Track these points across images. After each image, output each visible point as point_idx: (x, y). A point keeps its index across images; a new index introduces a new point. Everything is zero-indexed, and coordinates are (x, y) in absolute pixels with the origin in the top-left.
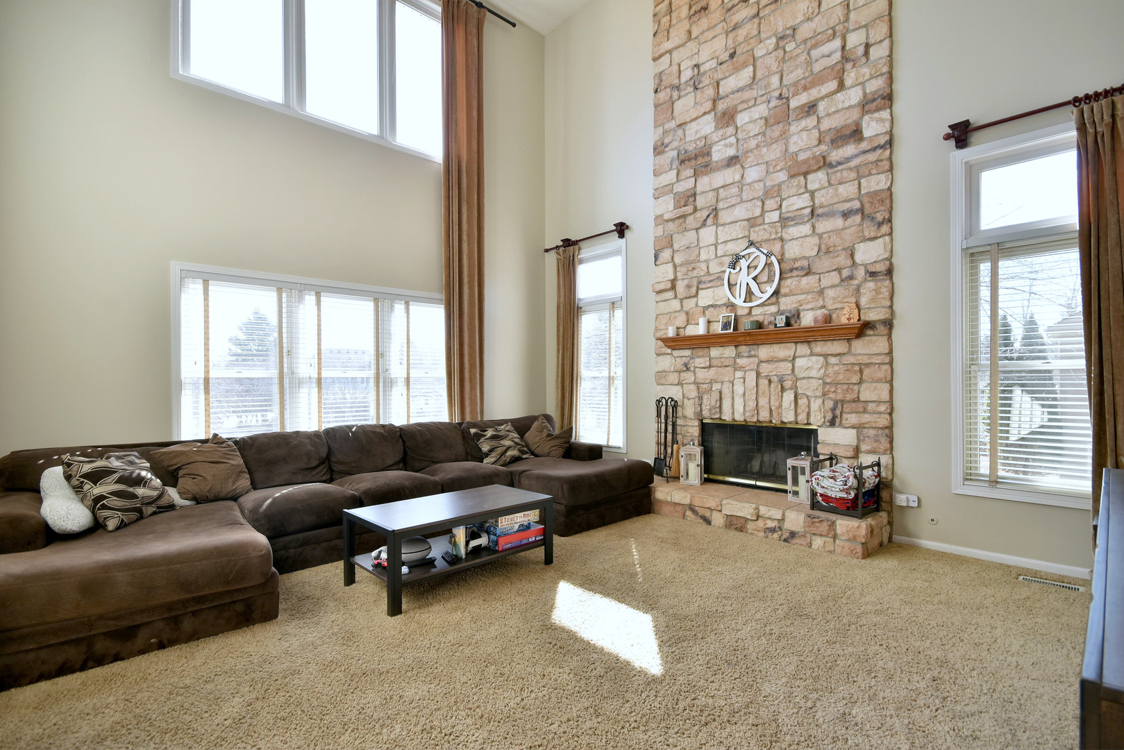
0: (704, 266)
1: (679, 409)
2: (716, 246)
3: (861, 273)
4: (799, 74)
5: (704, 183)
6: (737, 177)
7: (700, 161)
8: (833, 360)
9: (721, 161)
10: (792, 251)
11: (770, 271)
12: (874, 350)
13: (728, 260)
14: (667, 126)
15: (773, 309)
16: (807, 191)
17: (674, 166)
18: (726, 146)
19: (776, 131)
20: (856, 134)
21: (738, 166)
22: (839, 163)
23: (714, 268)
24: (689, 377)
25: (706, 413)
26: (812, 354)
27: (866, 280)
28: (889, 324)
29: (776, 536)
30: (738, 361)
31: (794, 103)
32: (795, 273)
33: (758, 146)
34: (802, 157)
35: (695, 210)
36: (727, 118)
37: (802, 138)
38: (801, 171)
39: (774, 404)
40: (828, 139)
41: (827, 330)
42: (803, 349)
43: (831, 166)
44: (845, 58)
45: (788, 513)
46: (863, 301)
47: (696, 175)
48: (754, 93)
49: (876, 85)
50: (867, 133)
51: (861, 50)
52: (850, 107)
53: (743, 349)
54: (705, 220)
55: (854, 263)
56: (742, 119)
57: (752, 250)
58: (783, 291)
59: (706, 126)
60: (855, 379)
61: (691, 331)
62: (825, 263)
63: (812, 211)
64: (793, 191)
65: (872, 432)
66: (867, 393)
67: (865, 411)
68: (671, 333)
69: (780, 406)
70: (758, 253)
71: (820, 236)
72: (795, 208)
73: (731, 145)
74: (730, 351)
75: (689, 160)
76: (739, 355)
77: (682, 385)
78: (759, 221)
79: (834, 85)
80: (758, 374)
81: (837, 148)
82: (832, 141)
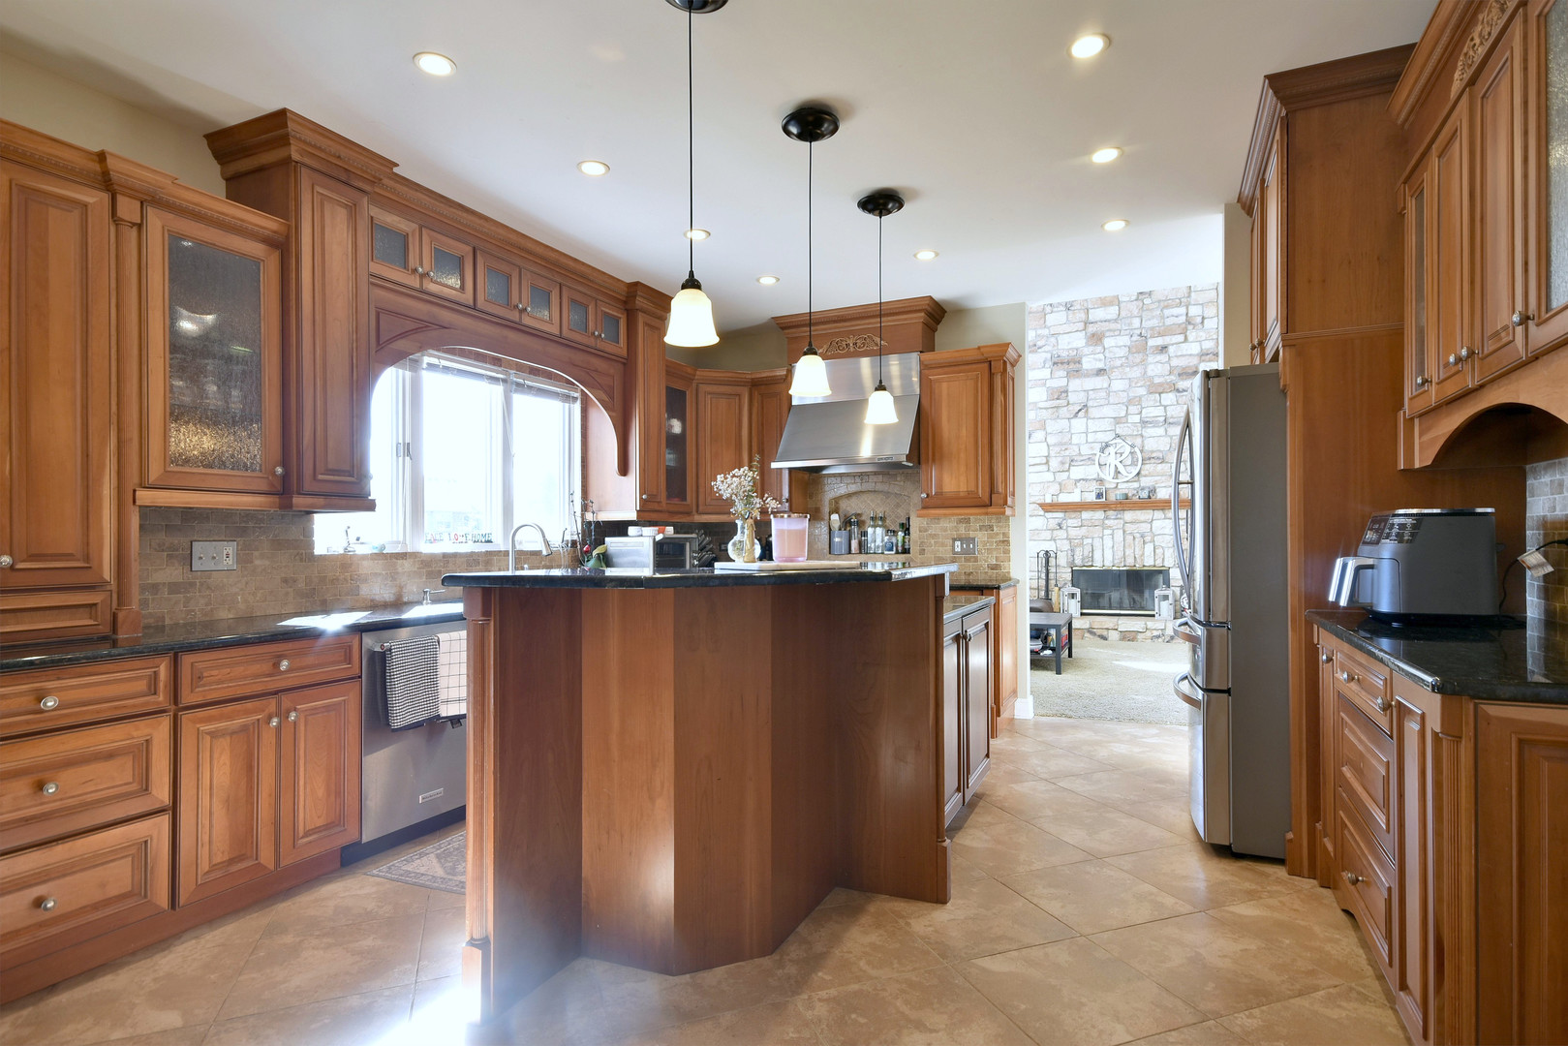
0: (1076, 449)
1: (1052, 562)
2: (1086, 433)
4: (1154, 322)
5: (1075, 384)
6: (1106, 385)
7: (1072, 366)
9: (1092, 370)
10: (1151, 445)
11: (1133, 458)
13: (1098, 446)
14: (1040, 332)
15: (1136, 485)
16: (1161, 405)
17: (1047, 365)
18: (1096, 360)
19: (1138, 358)
21: (1106, 377)
23: (1085, 450)
24: (1062, 534)
25: (1078, 561)
26: (1165, 518)
29: (1160, 640)
30: (1106, 522)
31: (1151, 342)
32: (1153, 461)
33: (1122, 365)
34: (1157, 380)
35: (1068, 404)
36: (1096, 339)
37: (1157, 368)
38: (1158, 390)
39: (1138, 553)
40: (1176, 372)
42: (1158, 514)
43: (1178, 391)
44: (1189, 322)
45: (1168, 624)
47: (1068, 376)
48: (1118, 326)
49: (1208, 345)
51: (1199, 320)
52: (1191, 355)
53: (1111, 513)
54: (1078, 413)
56: (1108, 342)
57: (1118, 440)
58: (1142, 472)
59: (1079, 341)
61: (1064, 498)
63: (1165, 420)
64: (1151, 403)
68: (1048, 500)
69: (1143, 555)
70: (1124, 443)
71: (1171, 437)
72: (1152, 415)
73: (1100, 360)
74: (1099, 515)
75: (1062, 363)
76: (1107, 518)
77: (1055, 540)
78: (1124, 420)
79: (1181, 338)
80: (1124, 532)
81: (1183, 380)
82: (1179, 375)
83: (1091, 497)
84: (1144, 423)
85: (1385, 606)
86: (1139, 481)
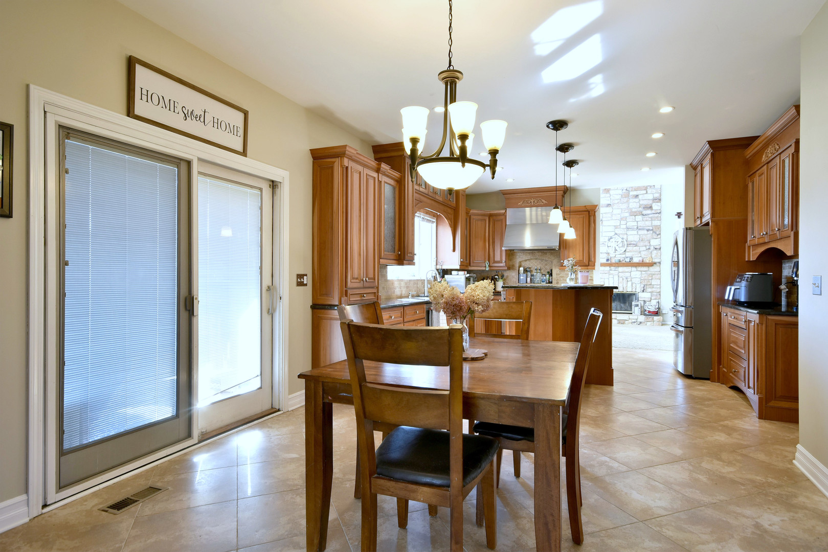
3: (652, 248)
6: (611, 212)
8: (643, 273)
9: (605, 205)
10: (631, 238)
11: (623, 244)
12: (656, 270)
13: (607, 238)
15: (624, 256)
16: (635, 221)
19: (625, 200)
20: (651, 207)
21: (611, 208)
22: (646, 215)
23: (601, 240)
26: (637, 271)
27: (653, 250)
28: (660, 263)
29: (636, 323)
30: (611, 272)
31: (632, 193)
32: (631, 245)
33: (618, 203)
34: (634, 210)
36: (607, 191)
37: (634, 205)
38: (634, 214)
39: (625, 286)
40: (642, 207)
41: (642, 264)
42: (634, 269)
43: (643, 215)
45: (639, 317)
46: (653, 256)
49: (657, 195)
50: (654, 208)
52: (649, 199)
53: (612, 268)
55: (650, 245)
56: (612, 193)
57: (616, 236)
58: (627, 250)
60: (650, 278)
62: (642, 244)
63: (637, 228)
64: (631, 220)
65: (655, 294)
66: (654, 282)
67: (653, 288)
69: (627, 287)
70: (619, 237)
71: (640, 235)
72: (631, 225)
73: (608, 200)
74: (608, 268)
76: (611, 270)
78: (619, 227)
79: (645, 192)
80: (618, 276)
81: (645, 210)
82: (644, 208)
83: (604, 261)
84: (628, 228)
85: (743, 299)
86: (625, 254)
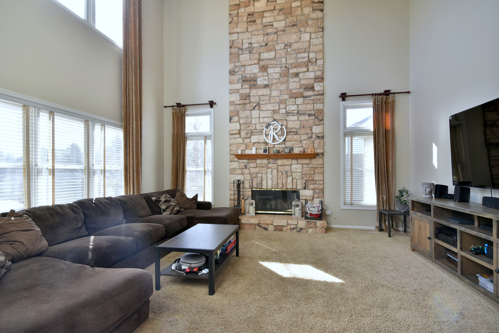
0: (254, 126)
1: (242, 185)
2: (259, 118)
3: (314, 136)
4: (293, 61)
5: (254, 92)
6: (269, 93)
7: (252, 83)
8: (305, 166)
9: (262, 85)
10: (291, 125)
11: (282, 132)
12: (319, 163)
13: (265, 125)
14: (236, 64)
15: (283, 146)
16: (296, 104)
17: (240, 82)
18: (264, 79)
19: (284, 79)
20: (312, 88)
21: (269, 89)
22: (307, 97)
23: (258, 127)
24: (246, 171)
25: (255, 186)
26: (298, 164)
27: (316, 139)
28: (323, 154)
29: (295, 230)
30: (269, 165)
31: (291, 71)
32: (292, 133)
33: (277, 83)
34: (294, 91)
35: (250, 102)
36: (264, 69)
37: (294, 84)
38: (294, 96)
39: (284, 181)
40: (303, 87)
41: (303, 156)
42: (294, 161)
43: (304, 97)
44: (309, 61)
45: (299, 222)
46: (315, 146)
47: (250, 88)
48: (275, 62)
49: (319, 73)
50: (316, 89)
51: (314, 60)
52: (310, 78)
53: (271, 160)
54: (255, 107)
55: (312, 133)
56: (270, 71)
57: (275, 122)
58: (287, 139)
59: (255, 69)
60: (312, 173)
61: (248, 152)
62: (302, 131)
63: (298, 112)
64: (291, 103)
65: (318, 191)
66: (316, 177)
67: (315, 184)
68: (239, 152)
69: (287, 183)
70: (277, 124)
71: (301, 121)
72: (291, 109)
73: (266, 80)
74: (265, 161)
75: (247, 81)
76: (269, 163)
77: (243, 174)
78: (278, 112)
79: (305, 69)
80: (277, 170)
81: (306, 91)
82: (305, 89)
83: (261, 152)
84: (288, 113)
86: (285, 144)
